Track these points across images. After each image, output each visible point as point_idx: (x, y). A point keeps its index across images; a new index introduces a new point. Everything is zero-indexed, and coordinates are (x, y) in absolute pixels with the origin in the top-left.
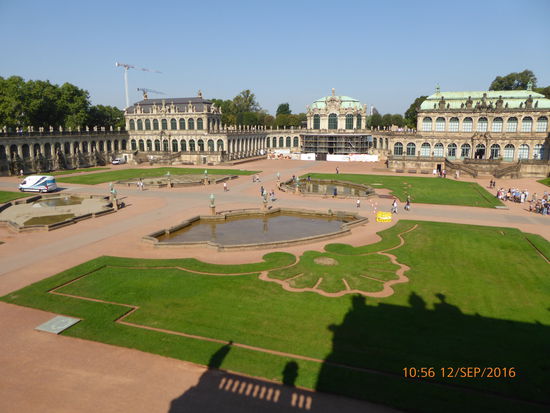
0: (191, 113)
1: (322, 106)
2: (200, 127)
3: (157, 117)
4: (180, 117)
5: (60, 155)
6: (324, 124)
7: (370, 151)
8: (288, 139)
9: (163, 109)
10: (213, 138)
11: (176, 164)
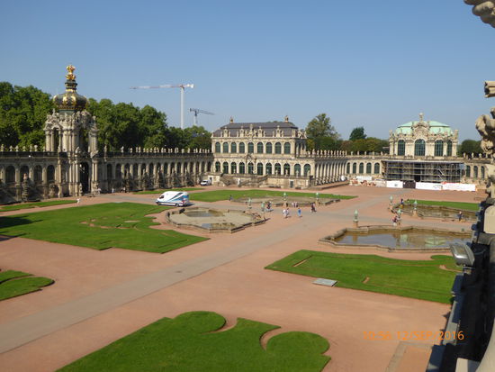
0: (279, 137)
1: (408, 131)
2: (287, 151)
3: (244, 141)
4: (267, 141)
5: (160, 174)
6: (410, 150)
7: (462, 179)
8: (369, 166)
9: (251, 133)
10: (299, 162)
11: (263, 186)
